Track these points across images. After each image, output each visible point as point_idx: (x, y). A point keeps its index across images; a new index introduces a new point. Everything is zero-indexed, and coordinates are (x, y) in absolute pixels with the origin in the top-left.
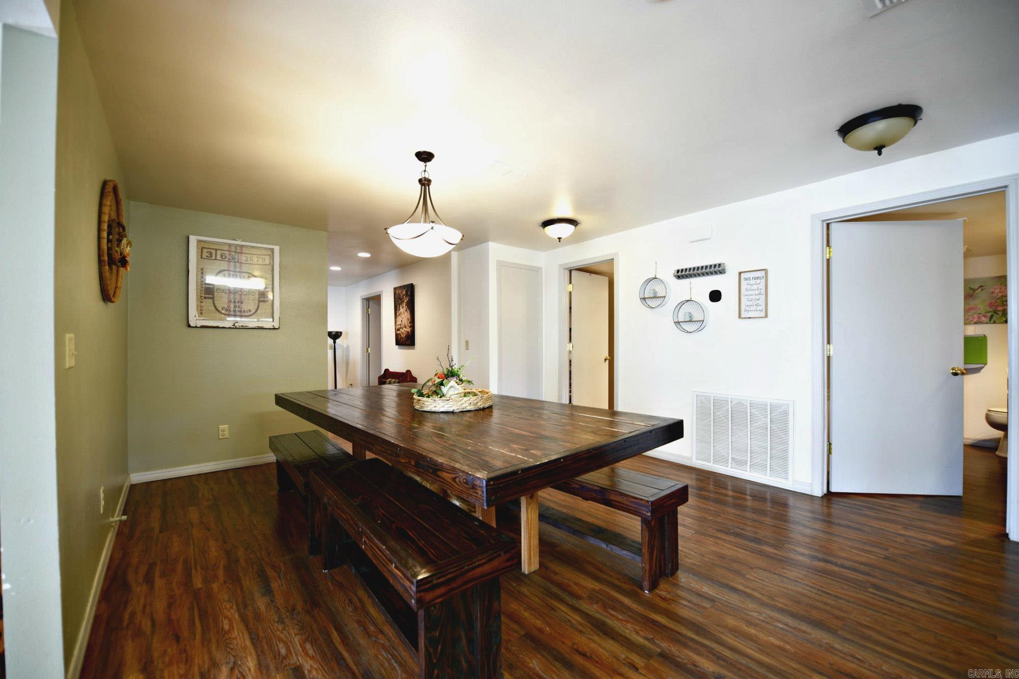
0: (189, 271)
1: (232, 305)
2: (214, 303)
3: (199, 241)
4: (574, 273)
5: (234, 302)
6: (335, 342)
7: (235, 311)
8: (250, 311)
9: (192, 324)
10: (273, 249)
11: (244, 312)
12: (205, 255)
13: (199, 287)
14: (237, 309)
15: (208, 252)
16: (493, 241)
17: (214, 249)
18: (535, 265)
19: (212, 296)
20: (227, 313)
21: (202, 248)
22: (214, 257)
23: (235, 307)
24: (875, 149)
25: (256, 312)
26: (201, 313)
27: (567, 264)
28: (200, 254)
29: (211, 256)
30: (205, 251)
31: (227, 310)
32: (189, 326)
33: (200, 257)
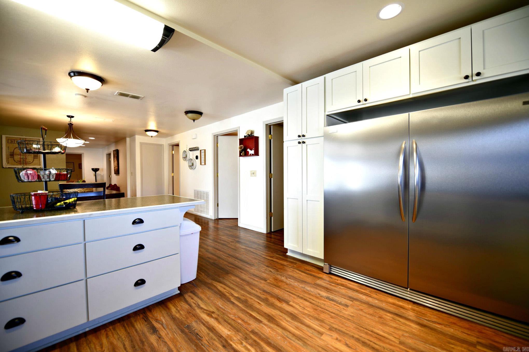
0: (2, 148)
1: (22, 160)
2: (14, 160)
3: (6, 137)
4: (174, 147)
5: (23, 159)
6: (96, 173)
7: (23, 162)
8: (30, 162)
9: (4, 167)
10: (40, 139)
11: (27, 162)
12: (9, 142)
13: (7, 153)
14: (24, 161)
15: (10, 141)
16: (137, 135)
17: (13, 140)
18: (160, 143)
19: (13, 157)
20: (20, 163)
21: (8, 140)
22: (13, 143)
23: (23, 160)
24: (193, 120)
25: (33, 162)
26: (8, 163)
27: (170, 143)
28: (7, 141)
29: (12, 142)
30: (9, 140)
31: (19, 162)
32: (3, 167)
33: (7, 142)
